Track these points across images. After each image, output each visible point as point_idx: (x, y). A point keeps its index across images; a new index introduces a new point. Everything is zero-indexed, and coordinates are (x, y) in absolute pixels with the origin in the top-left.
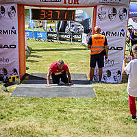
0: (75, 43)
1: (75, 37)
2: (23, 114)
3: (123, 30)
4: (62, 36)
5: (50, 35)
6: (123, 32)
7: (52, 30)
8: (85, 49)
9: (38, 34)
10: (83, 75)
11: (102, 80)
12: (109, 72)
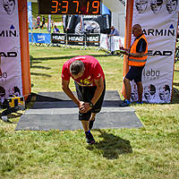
0: (90, 47)
1: (91, 39)
2: (41, 161)
3: (172, 27)
4: (72, 39)
5: (55, 37)
6: (171, 30)
7: (58, 31)
8: (105, 56)
9: (39, 37)
10: (113, 92)
11: (144, 99)
12: (153, 88)
